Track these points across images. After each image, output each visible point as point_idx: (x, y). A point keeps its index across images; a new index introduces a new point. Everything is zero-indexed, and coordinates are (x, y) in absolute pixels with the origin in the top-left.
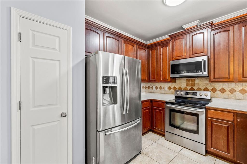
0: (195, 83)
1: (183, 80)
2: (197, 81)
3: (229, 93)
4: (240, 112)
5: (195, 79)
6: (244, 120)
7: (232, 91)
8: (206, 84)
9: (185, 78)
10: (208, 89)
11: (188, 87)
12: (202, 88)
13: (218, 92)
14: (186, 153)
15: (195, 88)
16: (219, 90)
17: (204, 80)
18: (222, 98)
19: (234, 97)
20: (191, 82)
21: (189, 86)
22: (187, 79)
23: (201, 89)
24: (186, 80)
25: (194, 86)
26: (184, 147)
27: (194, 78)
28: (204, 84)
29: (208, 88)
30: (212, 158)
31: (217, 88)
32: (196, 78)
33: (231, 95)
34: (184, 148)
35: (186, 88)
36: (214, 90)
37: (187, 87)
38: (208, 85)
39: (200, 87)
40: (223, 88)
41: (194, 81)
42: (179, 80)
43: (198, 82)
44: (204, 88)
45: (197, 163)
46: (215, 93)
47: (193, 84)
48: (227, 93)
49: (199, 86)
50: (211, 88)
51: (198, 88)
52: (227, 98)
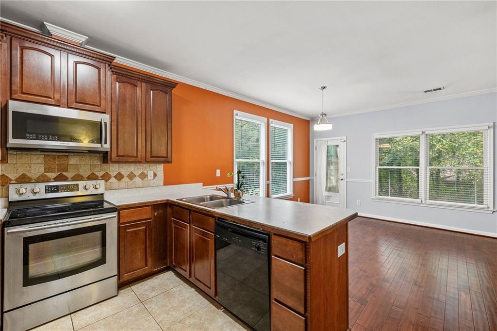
0: (68, 165)
1: (34, 157)
2: (73, 160)
3: (128, 180)
4: (158, 203)
5: (67, 156)
6: (160, 211)
7: (131, 176)
8: (93, 166)
9: (42, 153)
10: (96, 176)
11: (50, 174)
12: (85, 175)
13: (113, 180)
14: (87, 318)
15: (69, 175)
16: (114, 177)
17: (88, 158)
18: (119, 189)
19: (133, 186)
20: (57, 163)
21: (52, 172)
22: (46, 153)
23: (82, 176)
24: (43, 156)
25: (67, 171)
26: (70, 314)
27: (67, 154)
28: (89, 166)
29: (96, 173)
30: (126, 291)
31: (111, 173)
32: (73, 154)
33: (131, 182)
34: (72, 315)
35: (46, 176)
36: (106, 177)
37: (46, 174)
38: (97, 168)
39: (81, 173)
40: (119, 172)
41: (66, 159)
42: (18, 157)
43: (74, 162)
44: (89, 173)
45: (118, 314)
46: (109, 182)
47: (64, 166)
48: (126, 179)
49: (78, 170)
50: (103, 173)
51: (77, 175)
52: (124, 187)
